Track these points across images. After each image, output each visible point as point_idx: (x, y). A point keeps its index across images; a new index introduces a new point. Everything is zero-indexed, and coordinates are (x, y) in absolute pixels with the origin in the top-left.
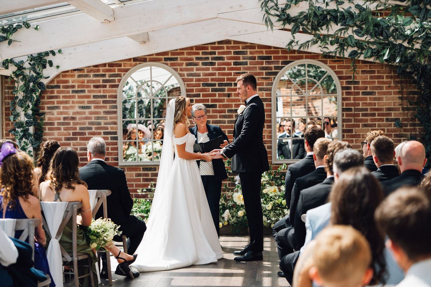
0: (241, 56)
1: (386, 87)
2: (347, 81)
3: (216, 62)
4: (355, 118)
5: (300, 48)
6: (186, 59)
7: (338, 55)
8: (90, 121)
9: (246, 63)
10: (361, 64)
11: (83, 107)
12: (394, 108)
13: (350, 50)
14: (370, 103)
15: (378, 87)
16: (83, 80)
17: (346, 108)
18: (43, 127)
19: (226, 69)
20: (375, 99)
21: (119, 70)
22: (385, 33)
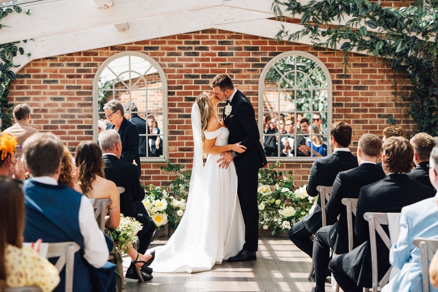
0: (226, 46)
1: (378, 81)
2: (338, 75)
3: (200, 52)
4: (347, 114)
5: (290, 38)
6: (167, 49)
7: (329, 47)
8: (63, 113)
9: (232, 54)
10: (352, 57)
11: (55, 99)
12: (386, 104)
13: (342, 41)
14: (362, 98)
15: (370, 81)
16: (55, 69)
17: (336, 103)
18: (12, 119)
19: (210, 59)
20: (367, 94)
21: (95, 59)
22: (399, 25)
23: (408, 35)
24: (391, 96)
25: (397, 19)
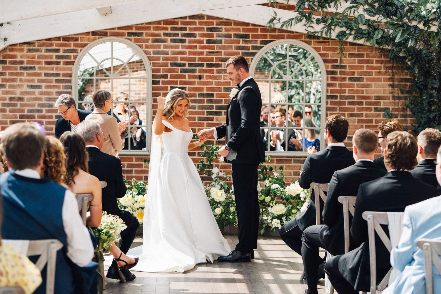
0: (215, 33)
1: (375, 72)
2: (333, 65)
3: (187, 39)
4: (341, 106)
5: (282, 26)
6: (152, 35)
7: (324, 35)
8: (40, 102)
9: (220, 42)
10: (348, 46)
11: (32, 87)
12: (383, 96)
13: (338, 30)
14: (357, 90)
15: (366, 72)
16: (33, 55)
17: (330, 95)
19: (198, 47)
20: (363, 86)
21: (76, 45)
22: (399, 13)
23: (409, 24)
24: (389, 89)
25: (397, 7)
